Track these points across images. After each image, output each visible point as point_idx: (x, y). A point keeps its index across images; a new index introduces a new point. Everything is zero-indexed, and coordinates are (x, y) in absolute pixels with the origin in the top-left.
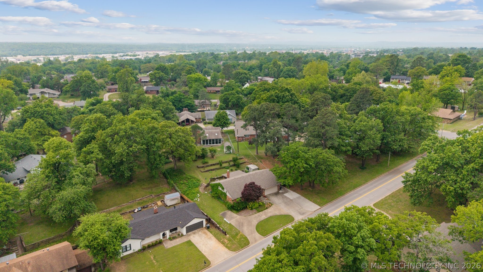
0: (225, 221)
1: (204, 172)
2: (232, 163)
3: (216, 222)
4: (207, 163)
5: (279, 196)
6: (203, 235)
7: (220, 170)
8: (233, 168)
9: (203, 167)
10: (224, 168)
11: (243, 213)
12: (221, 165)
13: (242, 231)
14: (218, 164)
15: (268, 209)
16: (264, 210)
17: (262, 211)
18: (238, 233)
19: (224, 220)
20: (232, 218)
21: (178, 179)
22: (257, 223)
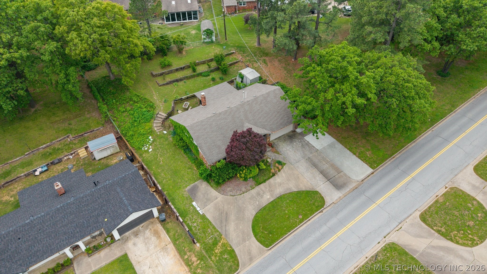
0: (195, 208)
1: (164, 85)
2: (213, 65)
3: (178, 210)
4: (169, 65)
5: (297, 143)
6: (154, 239)
7: (193, 79)
8: (216, 75)
9: (161, 74)
10: (200, 74)
11: (229, 187)
12: (194, 70)
13: (226, 235)
14: (189, 67)
15: (276, 176)
16: (269, 178)
17: (265, 181)
18: (218, 239)
19: (193, 206)
20: (208, 200)
21: (117, 102)
22: (254, 213)
